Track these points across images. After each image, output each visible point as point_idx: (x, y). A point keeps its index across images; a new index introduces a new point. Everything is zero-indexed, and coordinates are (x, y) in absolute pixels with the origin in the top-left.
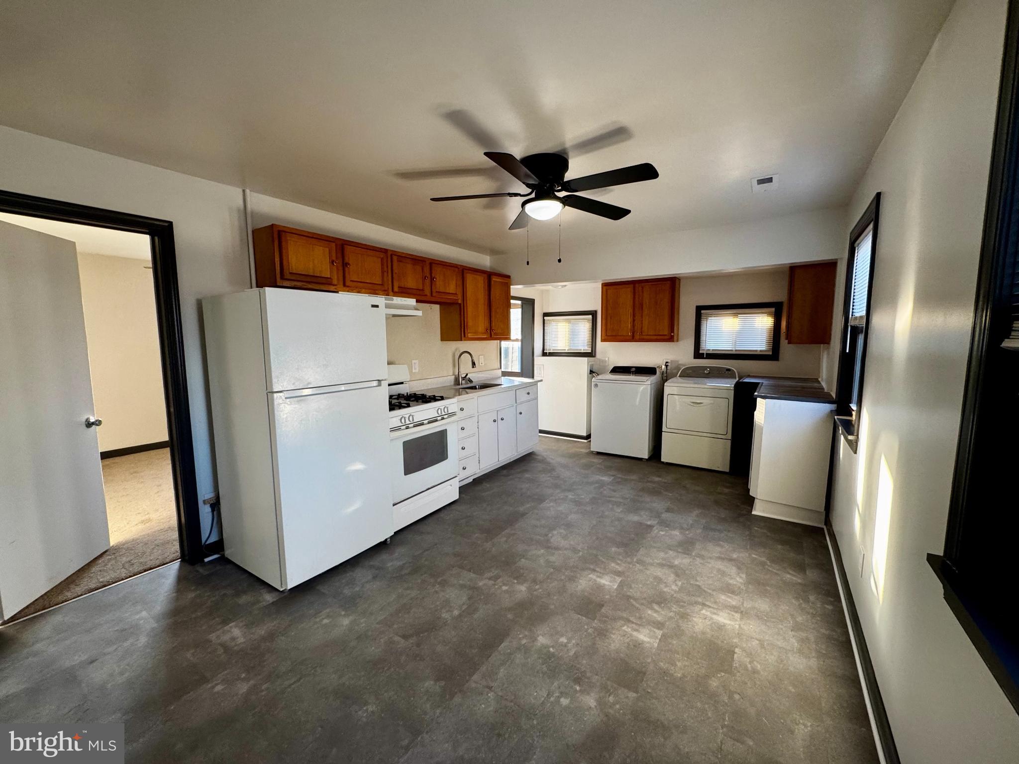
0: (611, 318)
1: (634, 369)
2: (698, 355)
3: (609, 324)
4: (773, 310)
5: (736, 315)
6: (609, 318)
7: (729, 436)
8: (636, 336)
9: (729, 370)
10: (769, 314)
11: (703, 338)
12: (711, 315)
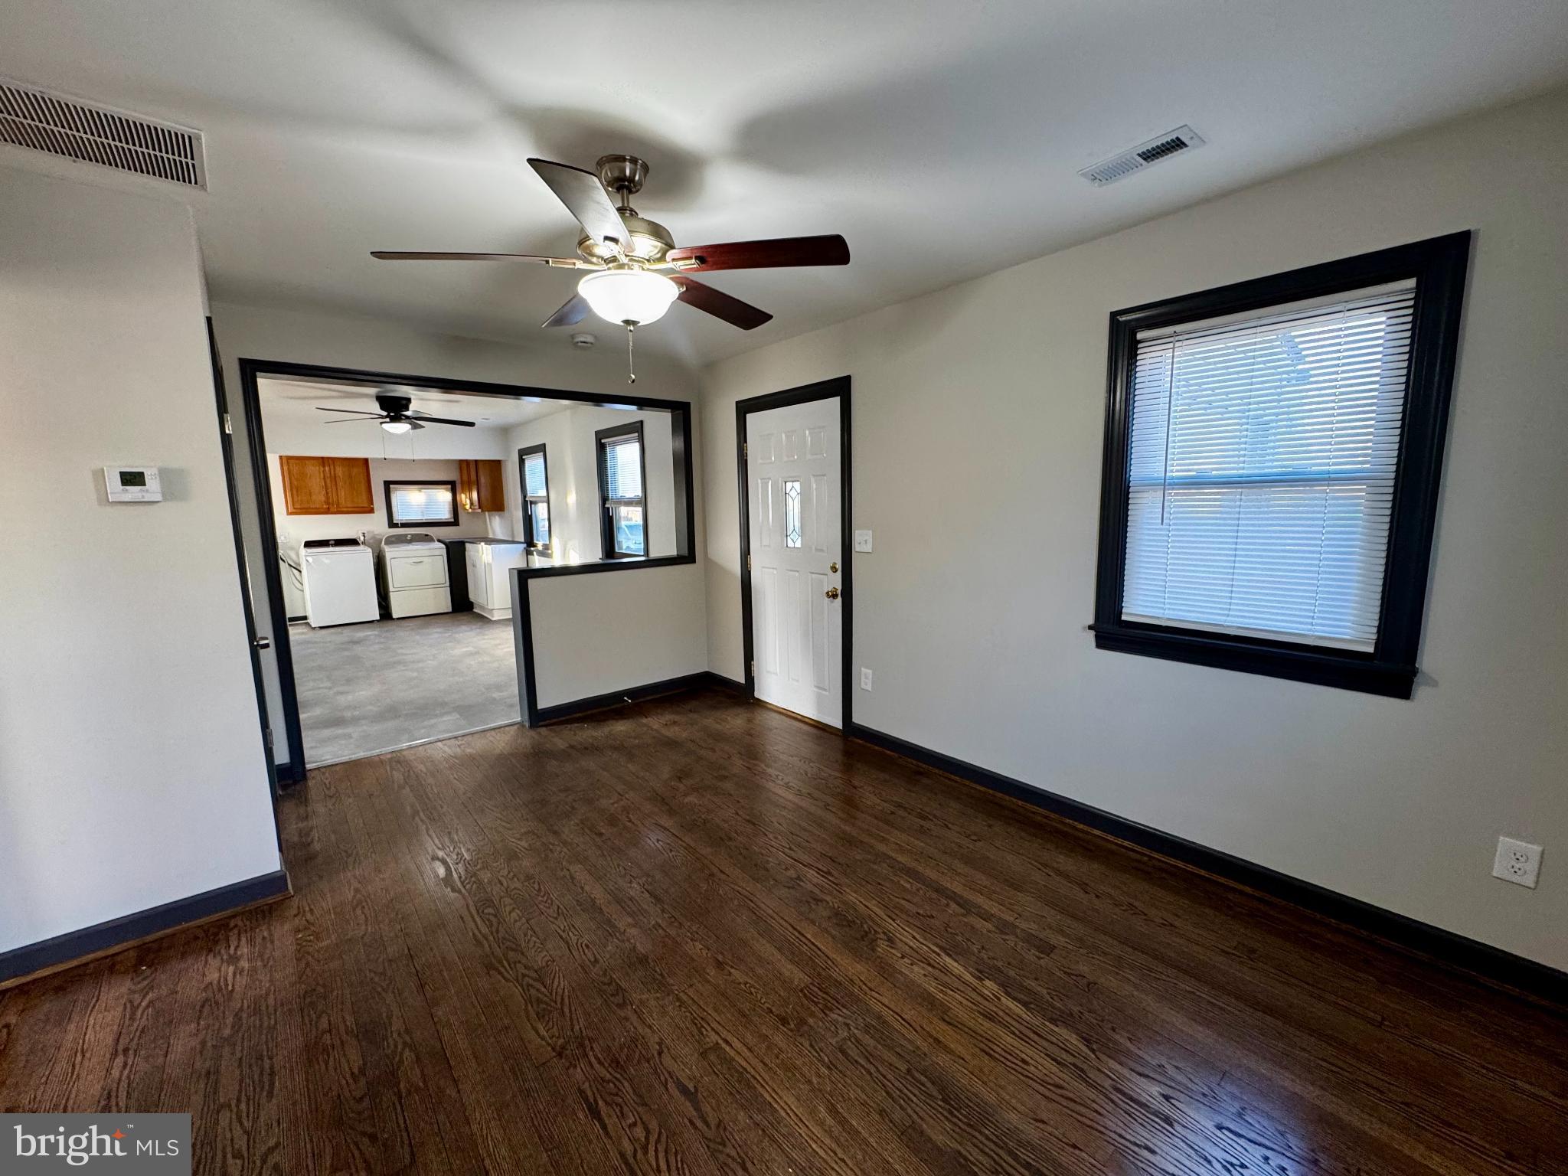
0: (297, 491)
1: (333, 542)
2: (392, 524)
3: (295, 496)
4: (449, 486)
5: (420, 490)
6: (295, 492)
7: (448, 584)
8: (329, 508)
9: (427, 535)
10: (447, 490)
11: (394, 509)
12: (399, 490)
